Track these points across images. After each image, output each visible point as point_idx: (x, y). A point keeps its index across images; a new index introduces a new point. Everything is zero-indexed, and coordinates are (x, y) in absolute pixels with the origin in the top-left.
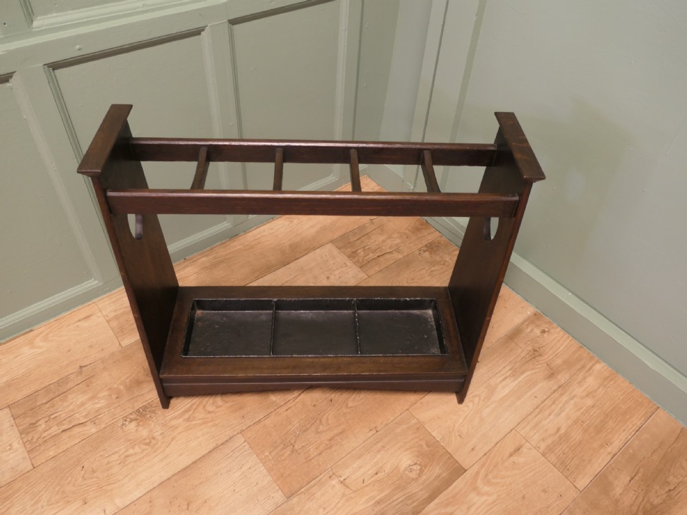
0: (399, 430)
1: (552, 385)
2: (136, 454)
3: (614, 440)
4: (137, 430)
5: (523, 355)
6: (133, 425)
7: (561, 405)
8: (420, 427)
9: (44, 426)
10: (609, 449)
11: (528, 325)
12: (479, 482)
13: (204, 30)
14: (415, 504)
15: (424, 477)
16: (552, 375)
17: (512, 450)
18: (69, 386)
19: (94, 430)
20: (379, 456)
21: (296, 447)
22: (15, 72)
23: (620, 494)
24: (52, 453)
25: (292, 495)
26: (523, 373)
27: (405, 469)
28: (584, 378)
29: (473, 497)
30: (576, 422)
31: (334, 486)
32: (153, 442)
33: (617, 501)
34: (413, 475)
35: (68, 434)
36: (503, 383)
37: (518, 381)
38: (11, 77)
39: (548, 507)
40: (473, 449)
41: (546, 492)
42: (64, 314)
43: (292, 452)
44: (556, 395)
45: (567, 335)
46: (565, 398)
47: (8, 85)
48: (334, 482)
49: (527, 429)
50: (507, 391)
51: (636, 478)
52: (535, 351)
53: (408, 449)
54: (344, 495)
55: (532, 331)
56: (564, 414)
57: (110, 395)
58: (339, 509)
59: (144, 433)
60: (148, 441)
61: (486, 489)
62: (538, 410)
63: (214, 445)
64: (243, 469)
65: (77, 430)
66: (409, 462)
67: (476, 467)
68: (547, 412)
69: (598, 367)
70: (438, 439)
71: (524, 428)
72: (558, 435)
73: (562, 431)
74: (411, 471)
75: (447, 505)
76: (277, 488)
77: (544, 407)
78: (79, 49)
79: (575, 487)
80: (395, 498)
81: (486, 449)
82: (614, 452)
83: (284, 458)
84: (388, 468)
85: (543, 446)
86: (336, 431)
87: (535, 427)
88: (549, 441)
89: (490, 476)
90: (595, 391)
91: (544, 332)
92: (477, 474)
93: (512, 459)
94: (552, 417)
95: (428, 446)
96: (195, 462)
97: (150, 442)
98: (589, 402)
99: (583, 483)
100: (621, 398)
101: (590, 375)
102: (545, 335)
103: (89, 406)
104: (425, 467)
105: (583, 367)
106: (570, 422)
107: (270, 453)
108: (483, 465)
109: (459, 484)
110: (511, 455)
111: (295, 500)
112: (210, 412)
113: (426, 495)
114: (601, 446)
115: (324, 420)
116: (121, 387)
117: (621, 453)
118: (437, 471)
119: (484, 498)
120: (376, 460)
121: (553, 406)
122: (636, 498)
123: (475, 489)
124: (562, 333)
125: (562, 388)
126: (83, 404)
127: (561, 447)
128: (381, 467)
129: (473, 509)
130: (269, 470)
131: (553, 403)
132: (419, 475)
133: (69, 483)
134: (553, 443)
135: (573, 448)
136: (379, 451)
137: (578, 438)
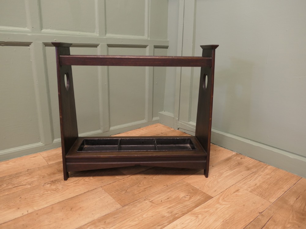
0: (178, 186)
1: (250, 172)
2: (48, 193)
3: (284, 187)
4: (50, 187)
5: (234, 164)
6: (49, 185)
7: (255, 177)
8: (188, 185)
9: (5, 186)
10: (283, 190)
11: (234, 157)
12: (220, 201)
13: (98, 46)
14: (188, 208)
15: (192, 200)
16: (248, 169)
17: (235, 191)
18: (21, 175)
19: (29, 186)
20: (169, 193)
21: (128, 191)
22: (32, 42)
23: (293, 204)
24: (6, 194)
25: (125, 206)
26: (235, 169)
27: (182, 197)
28: (264, 170)
29: (218, 205)
30: (264, 182)
31: (146, 203)
32: (57, 190)
33: (292, 206)
34: (187, 199)
35: (16, 188)
36: (226, 172)
37: (233, 171)
38: (30, 44)
39: (257, 208)
40: (215, 191)
41: (255, 204)
42: (24, 156)
43: (126, 192)
44: (252, 175)
45: (253, 159)
46: (256, 176)
47: (28, 47)
48: (146, 202)
49: (241, 184)
50: (228, 174)
51: (299, 198)
52: (239, 163)
53: (183, 191)
54: (151, 206)
55: (236, 158)
56: (257, 180)
57: (40, 177)
58: (149, 210)
59: (54, 187)
60: (55, 190)
61: (224, 203)
62: (244, 179)
63: (88, 191)
64: (101, 198)
65: (21, 187)
66: (184, 195)
67: (218, 197)
68: (249, 180)
69: (269, 167)
70: (198, 188)
71: (239, 184)
72: (256, 186)
73: (258, 185)
74: (185, 198)
75: (205, 208)
76: (118, 203)
77: (247, 178)
78: (55, 40)
79: (270, 202)
80: (178, 206)
81: (222, 191)
82: (285, 191)
83: (121, 194)
84: (173, 197)
85: (250, 189)
86: (147, 186)
87: (244, 184)
88: (253, 188)
89: (225, 199)
90: (270, 173)
91: (242, 158)
92: (219, 198)
93: (235, 194)
94: (251, 181)
95: (193, 190)
96: (77, 196)
97: (56, 190)
98: (268, 176)
99: (273, 200)
100: (283, 175)
101: (267, 169)
102: (243, 159)
103: (29, 180)
104: (192, 196)
105: (263, 167)
106: (261, 182)
107: (115, 193)
108: (221, 196)
109: (210, 202)
110: (234, 192)
111: (127, 207)
112: (86, 181)
113: (194, 205)
114: (278, 189)
115: (142, 183)
116: (46, 175)
117: (289, 191)
118: (198, 198)
119: (224, 206)
120: (167, 194)
121: (251, 178)
122: (302, 205)
123: (219, 203)
124: (250, 158)
125: (255, 173)
126: (26, 179)
127: (258, 190)
128: (170, 197)
129: (219, 210)
130: (114, 198)
131: (251, 177)
132: (190, 199)
133: (12, 203)
134: (254, 188)
135: (265, 190)
136: (169, 192)
137: (267, 187)
